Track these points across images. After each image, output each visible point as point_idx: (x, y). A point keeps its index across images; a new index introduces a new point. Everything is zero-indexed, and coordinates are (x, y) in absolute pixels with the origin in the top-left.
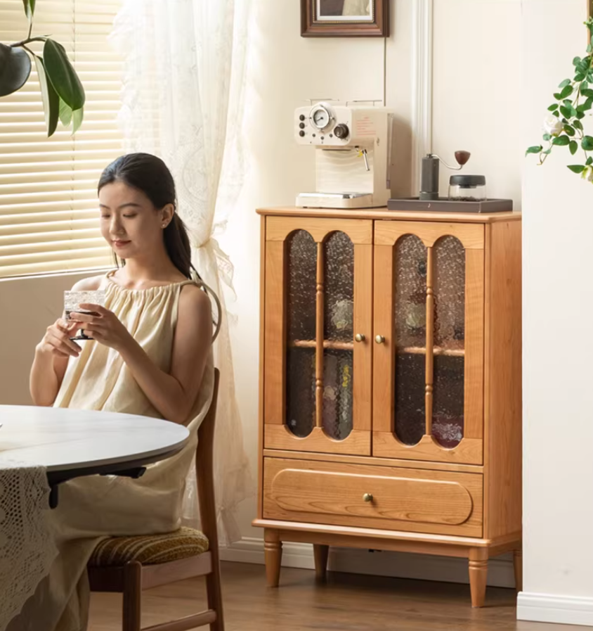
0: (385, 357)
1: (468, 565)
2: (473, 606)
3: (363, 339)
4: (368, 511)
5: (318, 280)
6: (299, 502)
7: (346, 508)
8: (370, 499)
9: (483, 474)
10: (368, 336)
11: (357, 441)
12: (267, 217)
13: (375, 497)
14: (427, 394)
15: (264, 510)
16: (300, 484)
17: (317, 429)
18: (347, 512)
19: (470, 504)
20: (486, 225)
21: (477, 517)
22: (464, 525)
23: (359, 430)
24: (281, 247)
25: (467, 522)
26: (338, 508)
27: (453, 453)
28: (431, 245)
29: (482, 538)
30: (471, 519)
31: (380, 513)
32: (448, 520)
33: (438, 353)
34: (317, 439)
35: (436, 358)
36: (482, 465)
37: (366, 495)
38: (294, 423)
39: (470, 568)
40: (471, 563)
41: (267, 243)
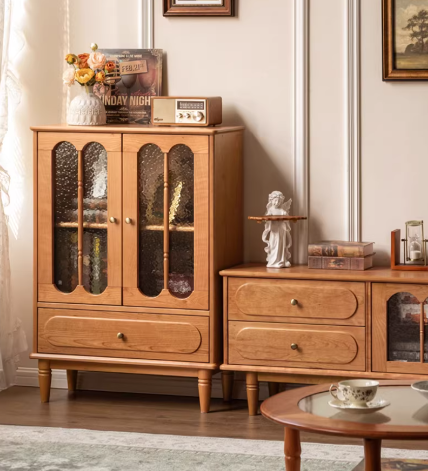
0: (132, 233)
1: (198, 382)
2: (202, 412)
3: (116, 221)
4: (121, 345)
5: (79, 178)
6: (67, 340)
7: (103, 344)
8: (123, 337)
9: (209, 317)
10: (119, 218)
11: (112, 294)
12: (39, 133)
13: (126, 335)
14: (165, 259)
15: (39, 346)
16: (67, 326)
17: (80, 287)
18: (104, 347)
19: (200, 338)
20: (210, 136)
21: (204, 348)
22: (195, 353)
23: (113, 287)
24: (50, 154)
25: (198, 351)
26: (96, 344)
27: (185, 302)
28: (168, 152)
29: (209, 363)
30: (200, 349)
31: (130, 346)
32: (183, 350)
33: (172, 230)
34: (79, 294)
35: (170, 233)
36: (209, 310)
37: (119, 334)
38: (60, 282)
39: (199, 384)
40: (199, 381)
41: (39, 151)
